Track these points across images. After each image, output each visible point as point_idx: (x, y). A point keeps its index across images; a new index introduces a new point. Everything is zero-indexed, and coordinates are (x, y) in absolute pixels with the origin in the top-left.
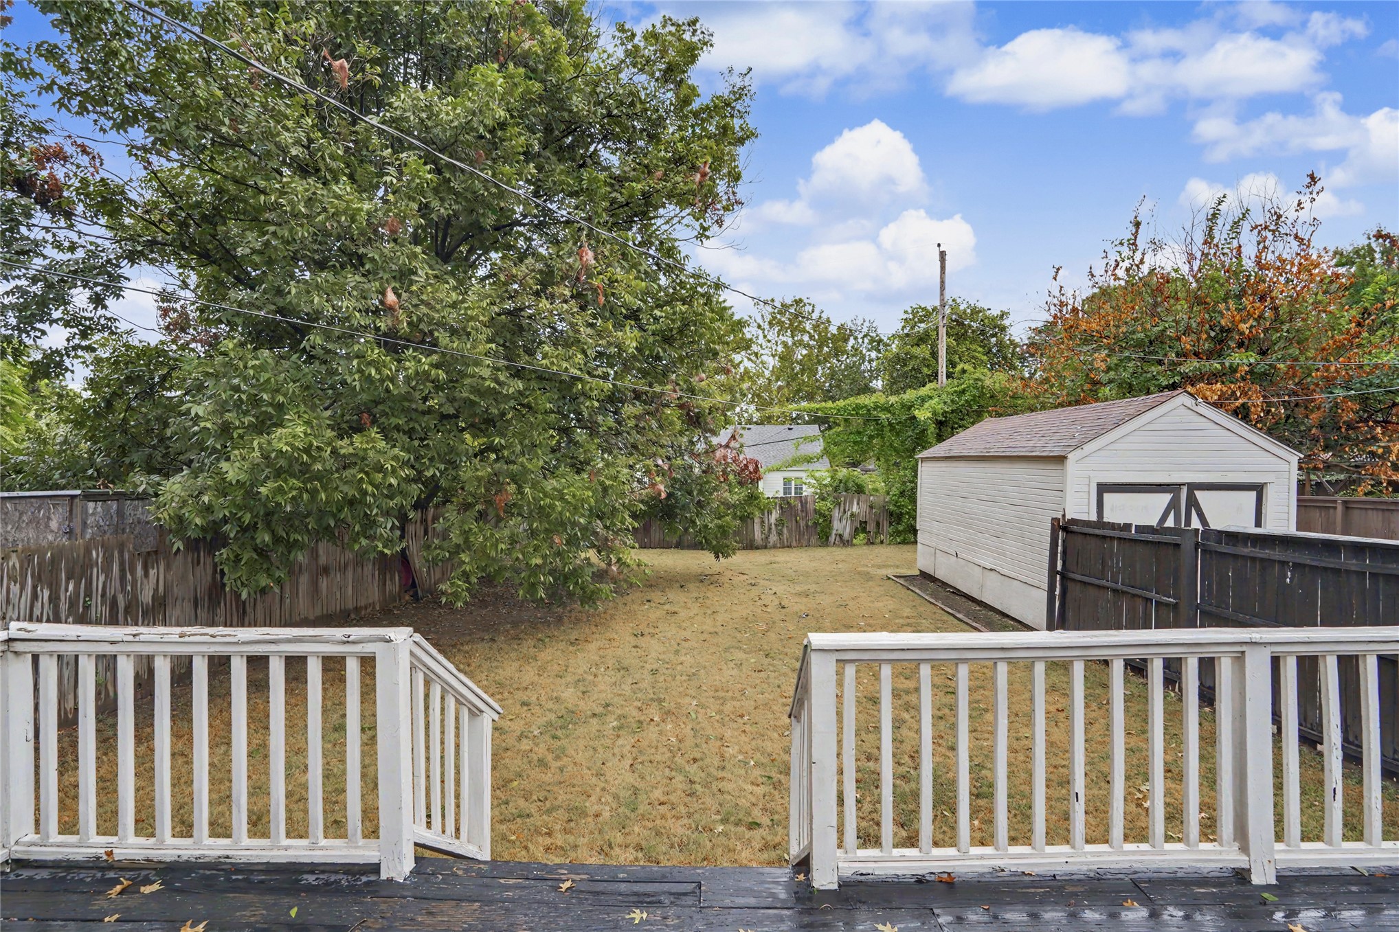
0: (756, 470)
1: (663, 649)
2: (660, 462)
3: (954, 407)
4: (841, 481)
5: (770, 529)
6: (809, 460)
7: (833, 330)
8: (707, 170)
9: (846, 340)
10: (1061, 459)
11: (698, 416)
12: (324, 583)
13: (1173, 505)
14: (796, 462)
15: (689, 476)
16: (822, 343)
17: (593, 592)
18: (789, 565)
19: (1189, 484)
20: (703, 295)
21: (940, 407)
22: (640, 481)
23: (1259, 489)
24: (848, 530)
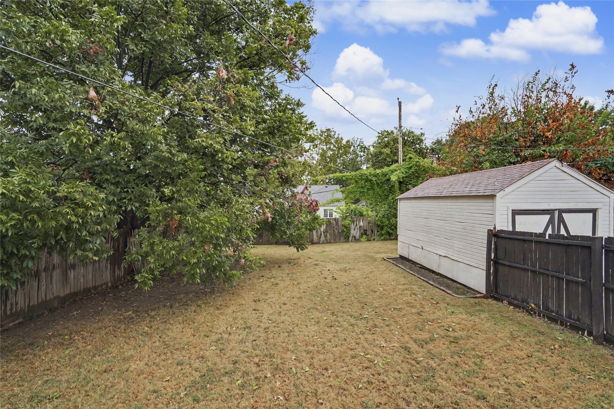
0: (317, 205)
1: (271, 311)
2: (268, 201)
3: (407, 175)
4: (352, 211)
5: (321, 234)
6: (338, 201)
7: (344, 142)
8: (293, 36)
9: (350, 148)
10: (492, 197)
11: (287, 178)
12: (72, 274)
13: (551, 222)
14: (333, 202)
15: (284, 209)
16: (339, 149)
17: (230, 277)
18: (332, 253)
19: (559, 210)
20: (291, 109)
21: (401, 175)
22: (257, 212)
23: (594, 211)
24: (358, 234)
